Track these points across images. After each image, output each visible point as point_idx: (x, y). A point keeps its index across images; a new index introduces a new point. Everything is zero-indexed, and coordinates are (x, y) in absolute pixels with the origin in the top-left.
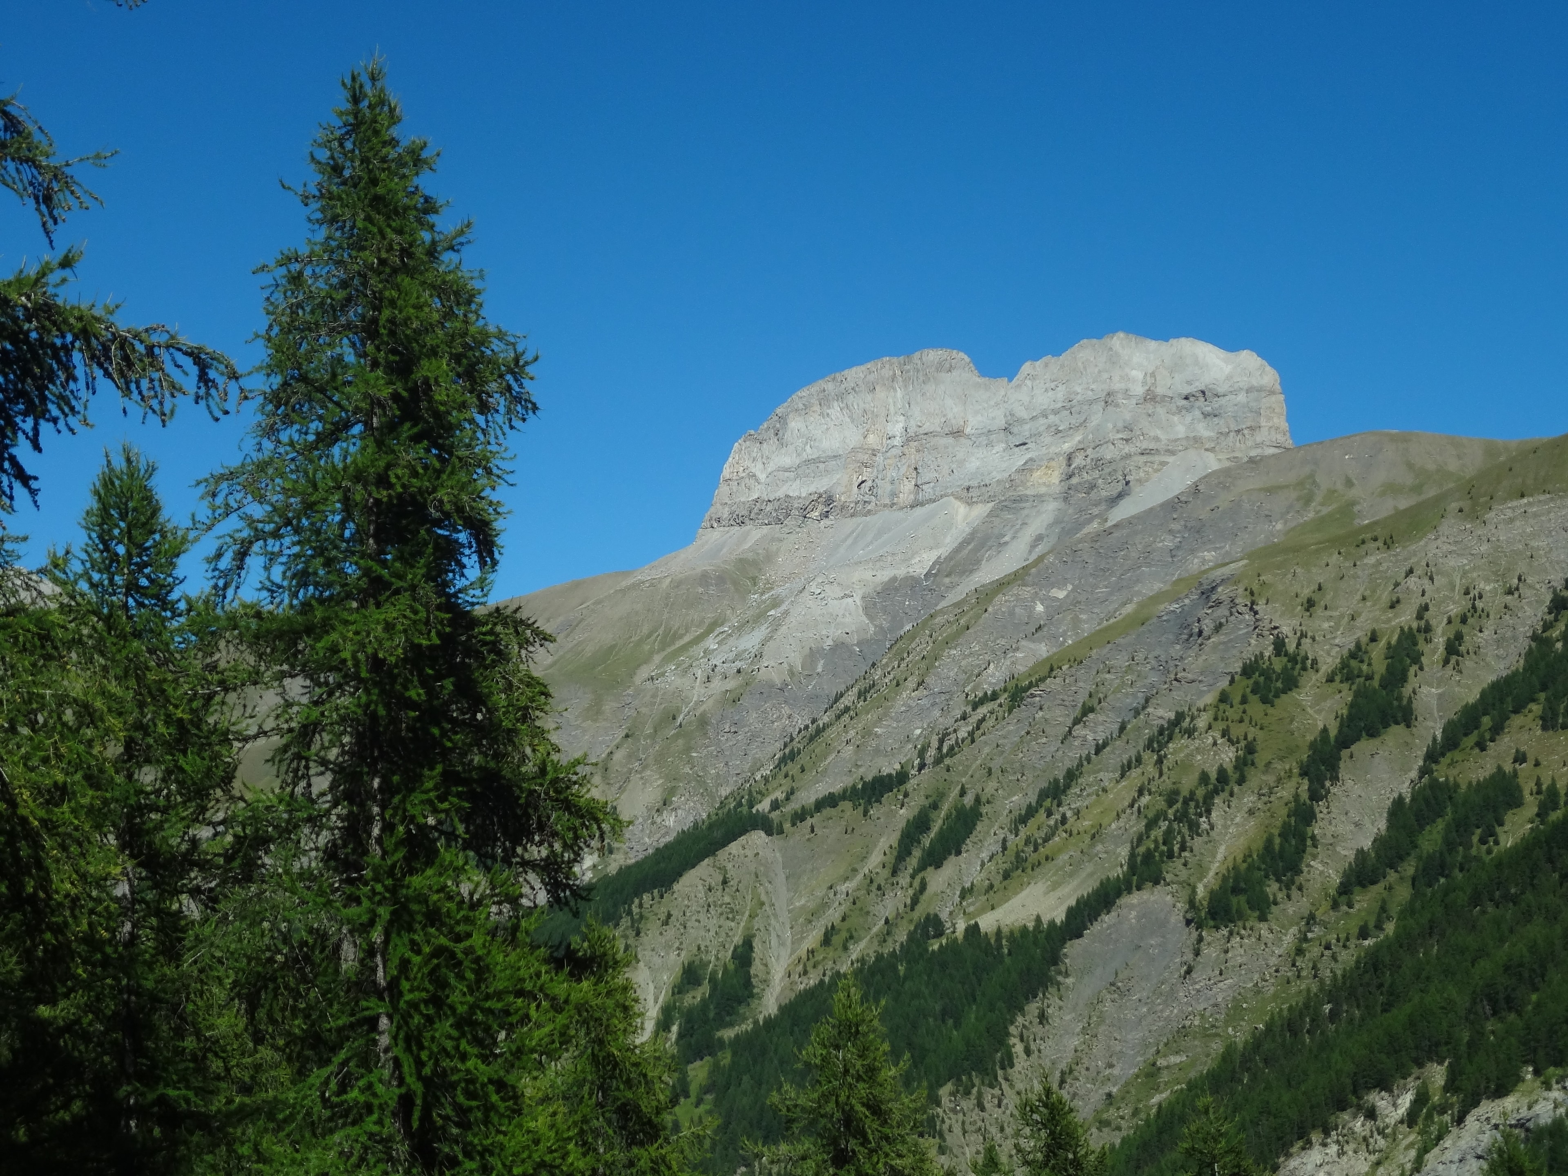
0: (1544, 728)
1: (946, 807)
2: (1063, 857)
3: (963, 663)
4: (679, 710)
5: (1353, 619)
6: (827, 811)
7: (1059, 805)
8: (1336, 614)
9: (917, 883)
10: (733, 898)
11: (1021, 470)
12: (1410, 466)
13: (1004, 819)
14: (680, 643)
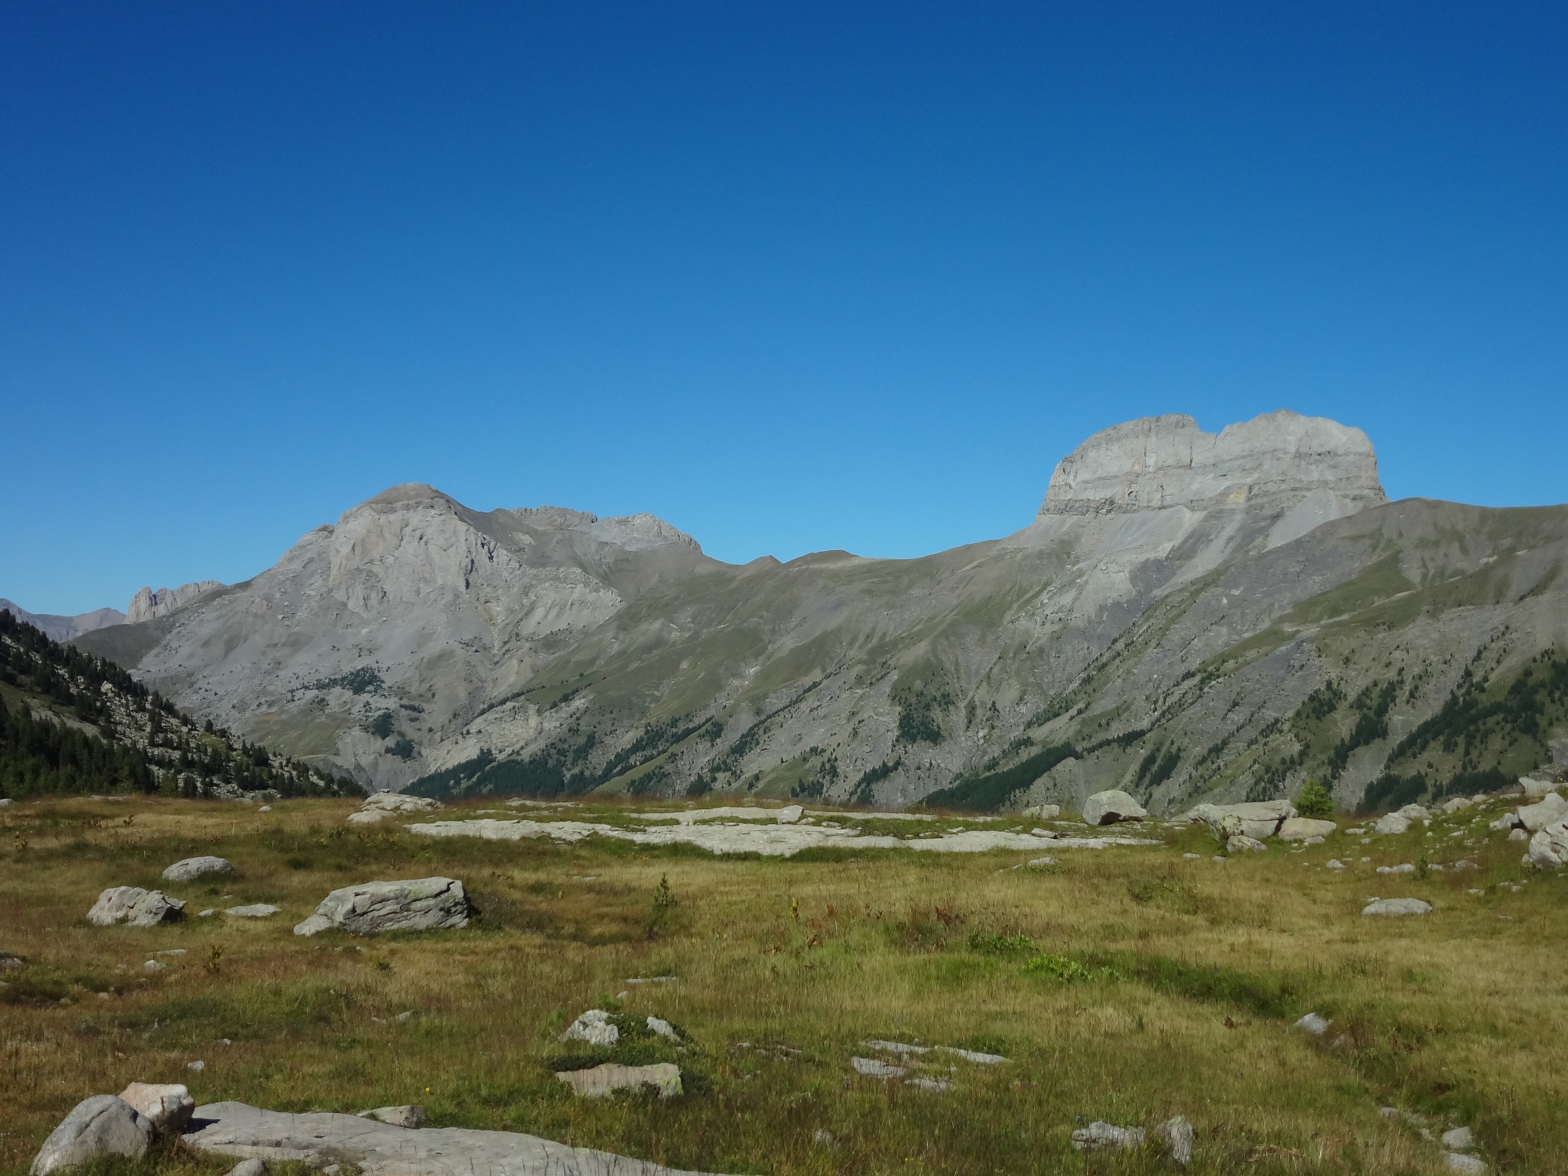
0: (1444, 751)
1: (1164, 750)
2: (1217, 791)
3: (1182, 633)
4: (1028, 643)
5: (1367, 671)
6: (1106, 748)
7: (1218, 758)
8: (1358, 667)
9: (1147, 793)
10: (1059, 793)
11: (1222, 494)
12: (1435, 525)
13: (1192, 761)
14: (1027, 596)
